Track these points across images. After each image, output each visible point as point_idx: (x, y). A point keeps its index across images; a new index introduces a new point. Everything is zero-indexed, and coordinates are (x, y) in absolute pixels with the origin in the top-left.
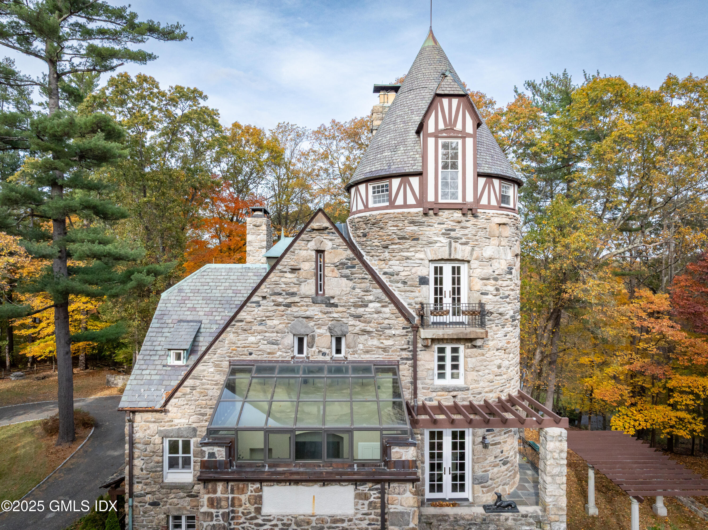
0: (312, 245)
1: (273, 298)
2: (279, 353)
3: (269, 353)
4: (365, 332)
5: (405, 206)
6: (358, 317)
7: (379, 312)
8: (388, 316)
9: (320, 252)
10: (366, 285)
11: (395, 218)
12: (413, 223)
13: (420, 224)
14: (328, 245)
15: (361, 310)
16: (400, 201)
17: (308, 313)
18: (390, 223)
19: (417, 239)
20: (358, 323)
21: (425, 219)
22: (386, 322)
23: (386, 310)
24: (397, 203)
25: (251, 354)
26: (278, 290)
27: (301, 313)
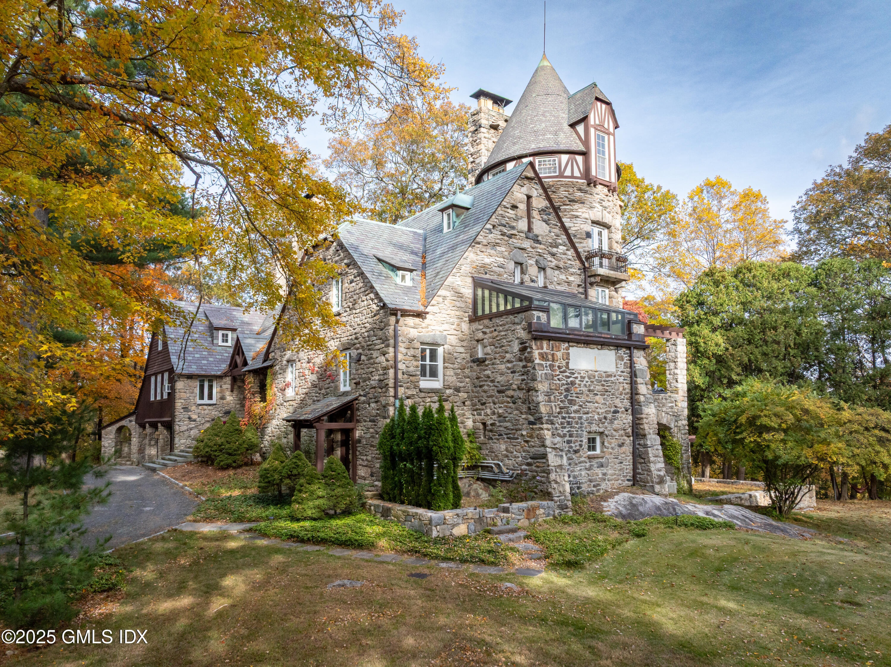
0: (524, 190)
1: (500, 228)
2: (505, 276)
3: (499, 275)
4: (558, 268)
5: (572, 177)
6: (553, 255)
7: (565, 254)
8: (570, 257)
9: (529, 197)
10: (557, 231)
11: (566, 185)
12: (580, 190)
13: (586, 192)
14: (534, 193)
15: (554, 250)
16: (568, 173)
17: (523, 246)
18: (562, 189)
19: (583, 203)
20: (553, 260)
21: (588, 189)
22: (569, 262)
23: (569, 253)
24: (565, 174)
25: (486, 273)
26: (504, 222)
27: (518, 245)
